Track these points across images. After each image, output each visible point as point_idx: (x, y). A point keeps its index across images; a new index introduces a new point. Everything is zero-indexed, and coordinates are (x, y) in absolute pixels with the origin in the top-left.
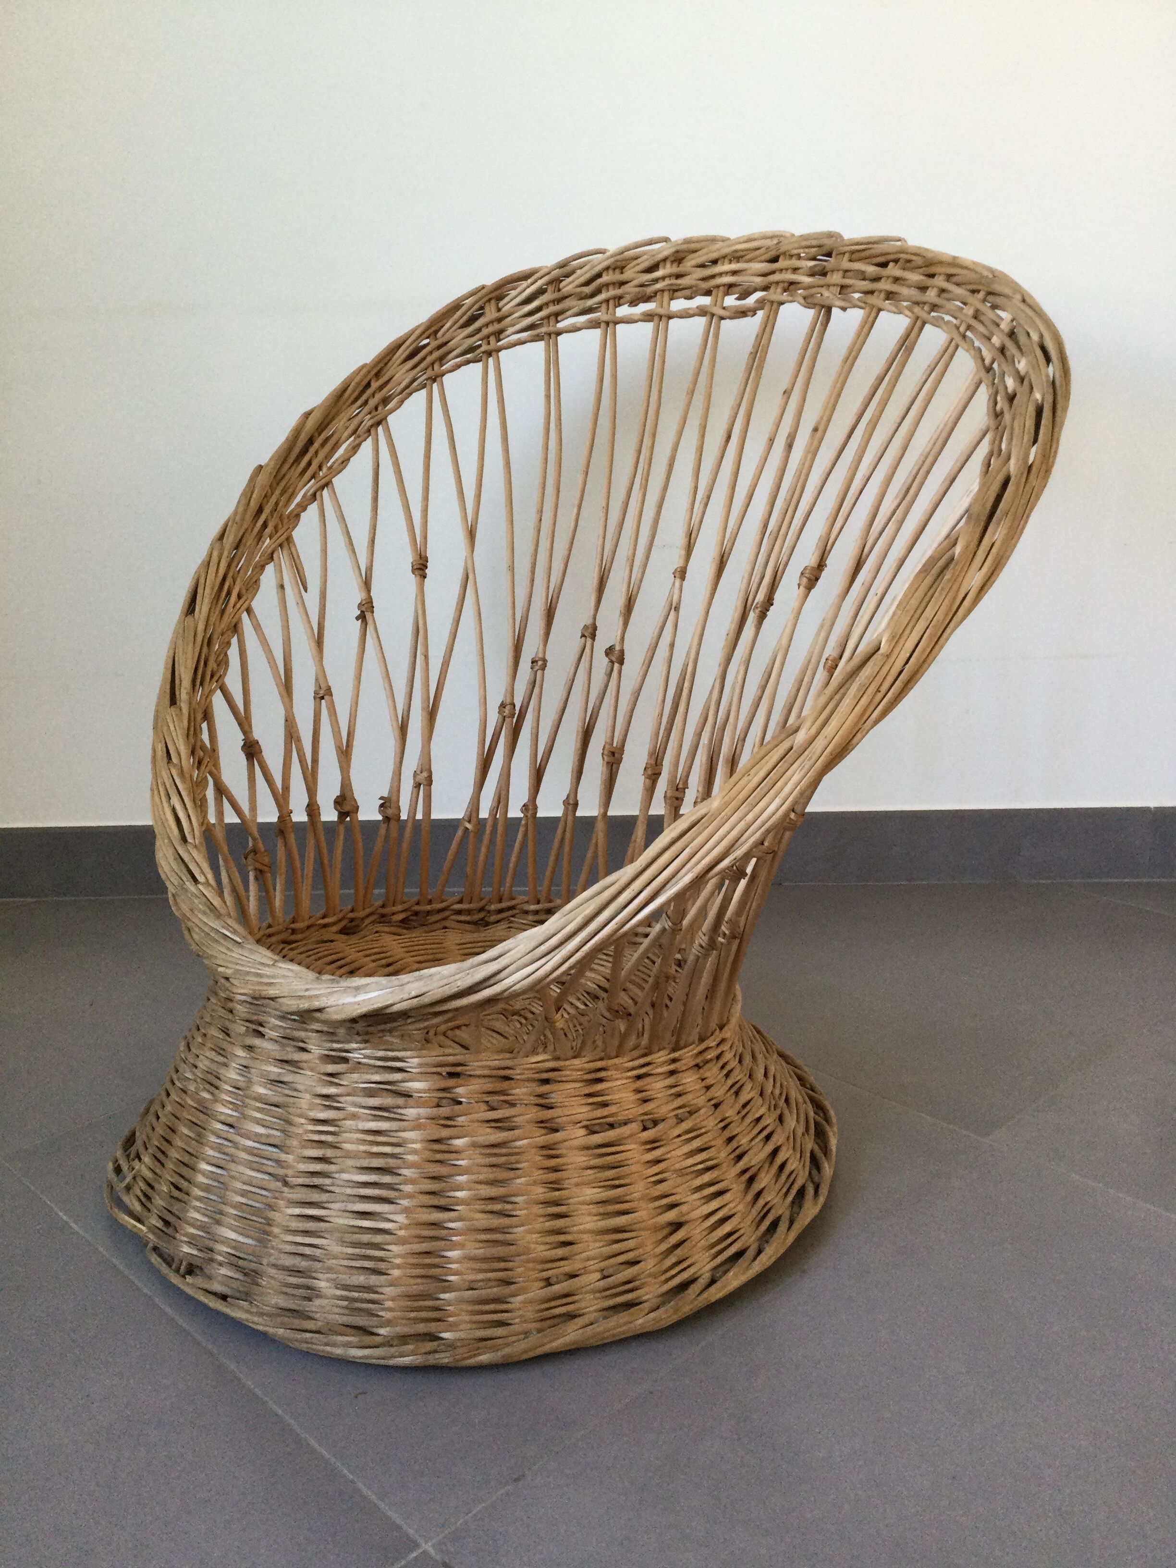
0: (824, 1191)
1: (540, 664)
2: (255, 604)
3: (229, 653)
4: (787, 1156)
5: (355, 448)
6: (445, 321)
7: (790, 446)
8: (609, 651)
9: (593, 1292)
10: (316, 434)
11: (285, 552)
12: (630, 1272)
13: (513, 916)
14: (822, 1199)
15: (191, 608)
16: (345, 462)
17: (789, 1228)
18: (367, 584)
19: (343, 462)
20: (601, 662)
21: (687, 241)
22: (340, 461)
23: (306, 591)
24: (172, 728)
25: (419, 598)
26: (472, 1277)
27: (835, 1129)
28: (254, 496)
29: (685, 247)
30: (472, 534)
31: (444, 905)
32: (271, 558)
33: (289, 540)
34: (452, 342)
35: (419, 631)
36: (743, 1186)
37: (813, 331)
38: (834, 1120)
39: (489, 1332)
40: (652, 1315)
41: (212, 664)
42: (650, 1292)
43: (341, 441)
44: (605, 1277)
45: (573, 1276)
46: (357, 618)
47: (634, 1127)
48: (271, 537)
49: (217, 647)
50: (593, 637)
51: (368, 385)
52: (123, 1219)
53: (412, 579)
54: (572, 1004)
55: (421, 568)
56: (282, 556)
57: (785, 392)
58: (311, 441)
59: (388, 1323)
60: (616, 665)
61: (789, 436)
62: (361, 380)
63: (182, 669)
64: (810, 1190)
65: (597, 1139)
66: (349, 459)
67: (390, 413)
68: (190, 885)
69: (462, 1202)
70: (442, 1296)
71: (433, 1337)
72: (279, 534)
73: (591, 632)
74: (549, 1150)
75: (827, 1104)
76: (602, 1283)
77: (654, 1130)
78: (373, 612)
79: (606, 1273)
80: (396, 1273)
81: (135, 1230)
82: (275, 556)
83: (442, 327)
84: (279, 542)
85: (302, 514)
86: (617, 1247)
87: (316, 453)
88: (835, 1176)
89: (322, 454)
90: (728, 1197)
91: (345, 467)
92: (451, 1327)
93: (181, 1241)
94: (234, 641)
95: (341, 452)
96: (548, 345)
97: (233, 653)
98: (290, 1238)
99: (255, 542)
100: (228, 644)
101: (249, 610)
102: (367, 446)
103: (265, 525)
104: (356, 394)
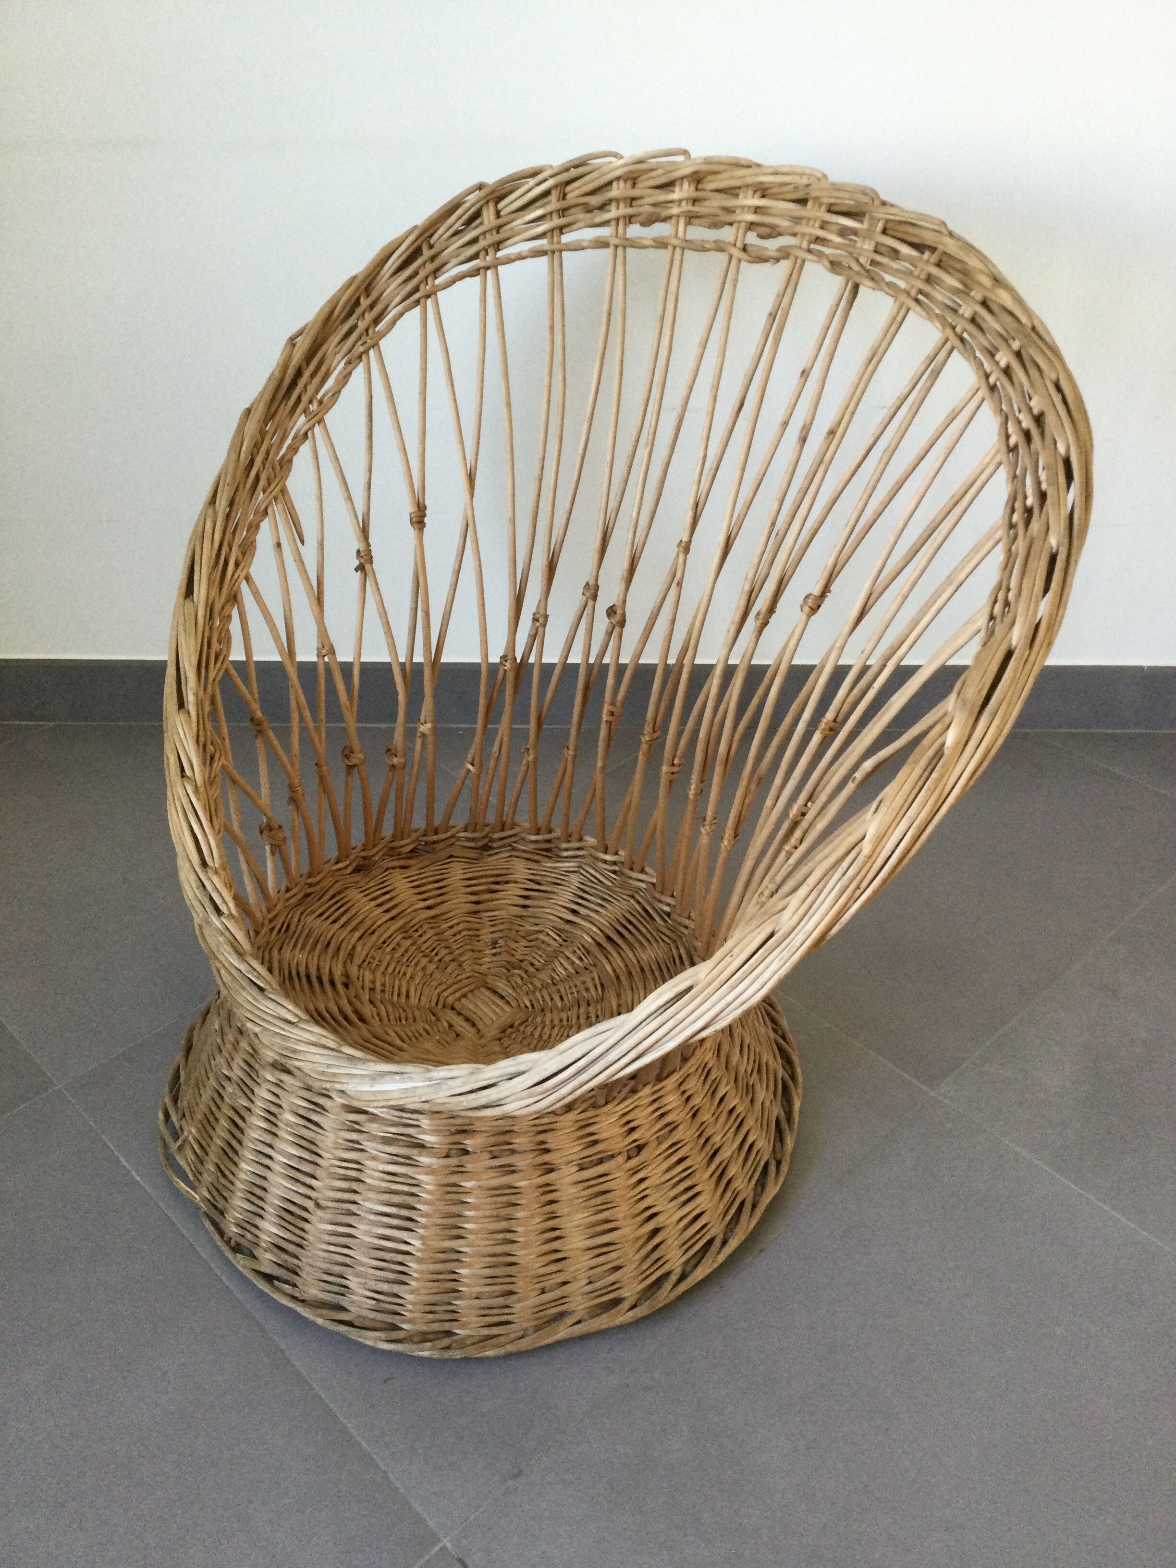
0: (785, 1168)
1: (541, 619)
2: (253, 571)
3: (231, 627)
4: (755, 1137)
5: (345, 378)
6: (438, 225)
7: (803, 440)
8: (611, 611)
9: (583, 1294)
10: (305, 365)
11: (280, 506)
12: (612, 1278)
13: (515, 842)
14: (781, 1180)
15: (189, 591)
16: (336, 394)
17: (751, 1216)
18: (365, 532)
19: (334, 395)
20: (602, 623)
21: (708, 161)
22: (330, 394)
23: (303, 542)
24: (182, 736)
25: (418, 550)
26: (479, 1289)
27: (800, 1091)
28: (244, 449)
29: (705, 168)
30: (471, 478)
31: (449, 834)
32: (266, 513)
33: (284, 491)
34: (446, 252)
35: (419, 584)
36: (713, 1186)
37: (838, 305)
38: (800, 1080)
39: (495, 1331)
40: (630, 1314)
41: (215, 646)
42: (630, 1291)
43: (332, 368)
44: (590, 1283)
45: (565, 1283)
46: (357, 570)
47: (620, 1159)
48: (264, 492)
49: (218, 623)
50: (595, 597)
51: (357, 303)
52: (177, 1183)
53: (411, 532)
54: (568, 958)
55: (419, 521)
56: (277, 509)
57: (803, 372)
58: (299, 374)
59: (410, 1321)
60: (617, 629)
61: (804, 427)
62: (349, 300)
63: (186, 664)
64: (772, 1168)
65: (587, 1174)
66: (339, 392)
67: (384, 335)
68: (214, 918)
69: (471, 1232)
70: (457, 1302)
71: (449, 1334)
72: (272, 487)
73: (592, 591)
74: (547, 1188)
75: (795, 1059)
76: (589, 1288)
77: (638, 1158)
78: (371, 563)
79: (592, 1279)
80: (413, 1283)
81: (189, 1196)
82: (269, 511)
83: (436, 231)
84: (274, 494)
85: (295, 458)
86: (602, 1259)
87: (305, 387)
88: (795, 1148)
89: (311, 389)
90: (699, 1199)
91: (336, 401)
92: (464, 1326)
93: (230, 1222)
94: (235, 613)
95: (330, 382)
96: (552, 261)
97: (235, 627)
98: (325, 1247)
99: (248, 498)
100: (229, 617)
101: (248, 579)
102: (359, 373)
103: (257, 478)
104: (343, 315)
